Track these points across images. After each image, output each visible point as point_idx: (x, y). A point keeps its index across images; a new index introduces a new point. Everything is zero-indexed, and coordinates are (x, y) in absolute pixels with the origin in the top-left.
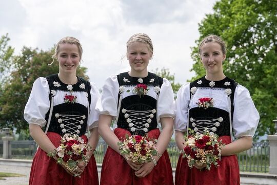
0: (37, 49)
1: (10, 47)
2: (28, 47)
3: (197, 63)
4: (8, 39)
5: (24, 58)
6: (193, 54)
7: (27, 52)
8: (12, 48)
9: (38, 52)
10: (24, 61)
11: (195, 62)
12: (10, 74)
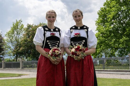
0: (33, 24)
1: (22, 25)
2: (30, 24)
3: (98, 27)
4: (22, 21)
5: (28, 28)
6: (96, 24)
7: (29, 26)
8: (23, 25)
9: (34, 26)
10: (28, 30)
11: (97, 27)
12: (22, 35)
